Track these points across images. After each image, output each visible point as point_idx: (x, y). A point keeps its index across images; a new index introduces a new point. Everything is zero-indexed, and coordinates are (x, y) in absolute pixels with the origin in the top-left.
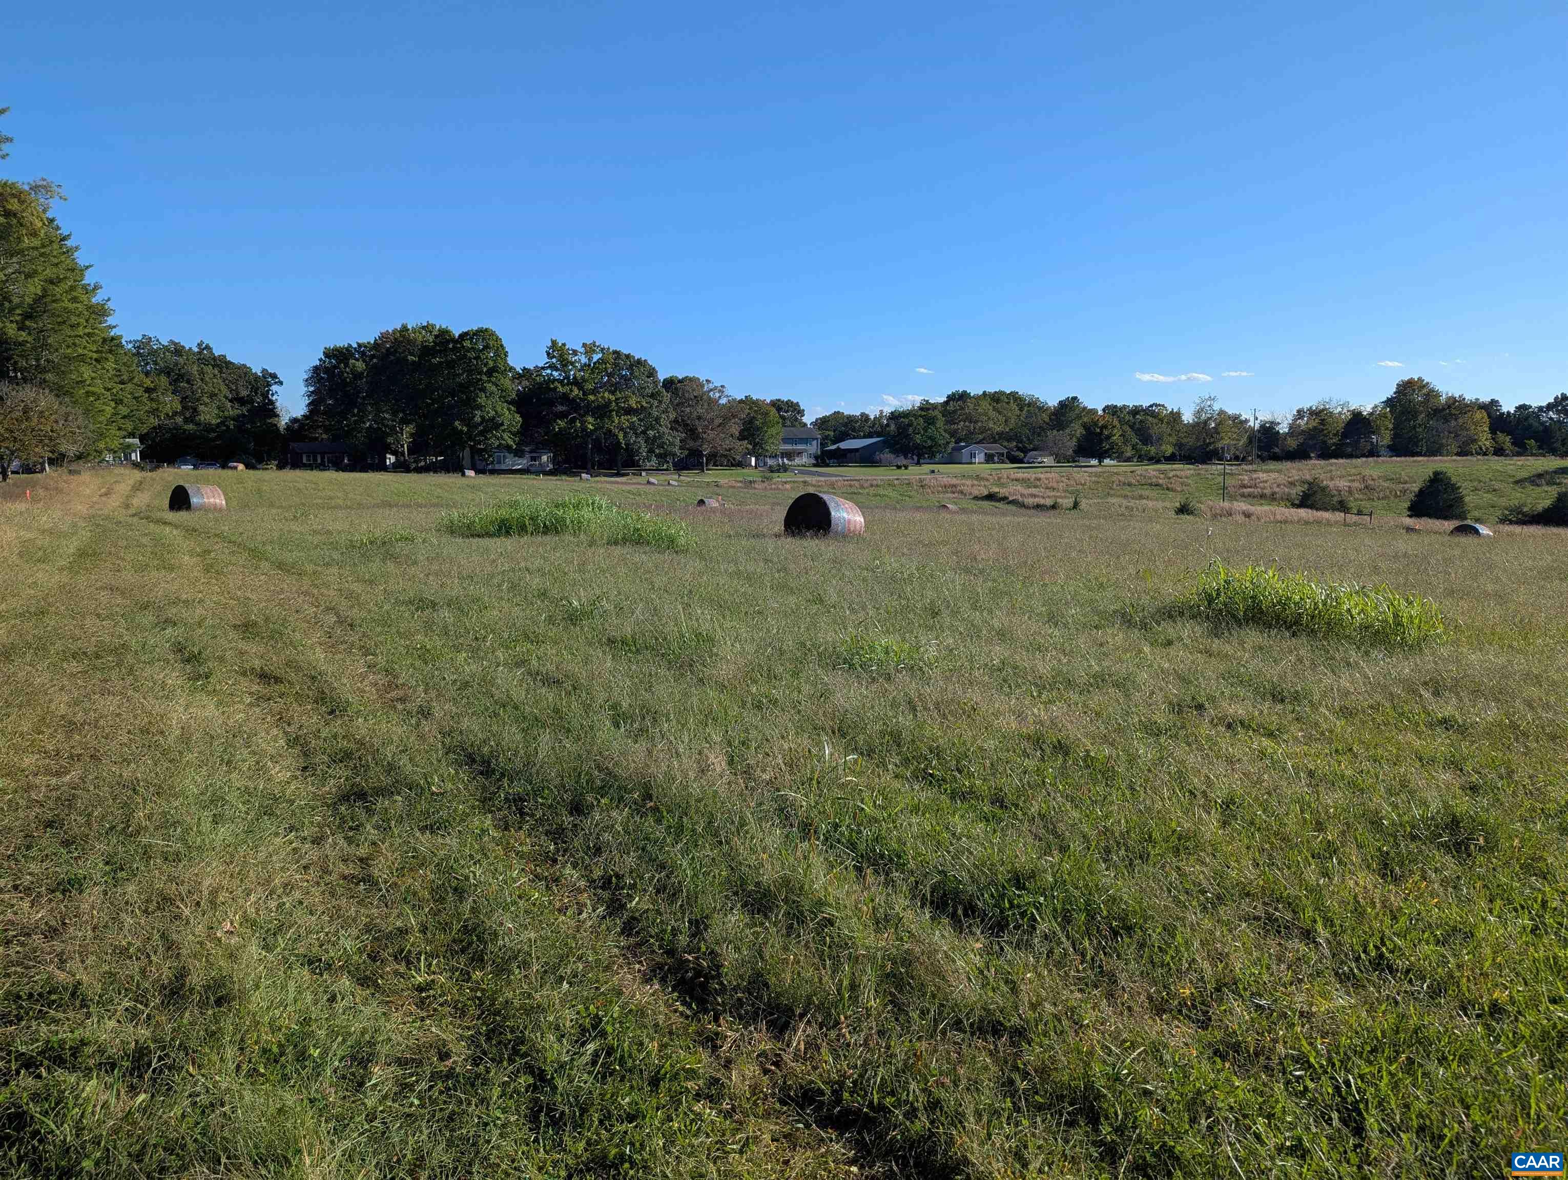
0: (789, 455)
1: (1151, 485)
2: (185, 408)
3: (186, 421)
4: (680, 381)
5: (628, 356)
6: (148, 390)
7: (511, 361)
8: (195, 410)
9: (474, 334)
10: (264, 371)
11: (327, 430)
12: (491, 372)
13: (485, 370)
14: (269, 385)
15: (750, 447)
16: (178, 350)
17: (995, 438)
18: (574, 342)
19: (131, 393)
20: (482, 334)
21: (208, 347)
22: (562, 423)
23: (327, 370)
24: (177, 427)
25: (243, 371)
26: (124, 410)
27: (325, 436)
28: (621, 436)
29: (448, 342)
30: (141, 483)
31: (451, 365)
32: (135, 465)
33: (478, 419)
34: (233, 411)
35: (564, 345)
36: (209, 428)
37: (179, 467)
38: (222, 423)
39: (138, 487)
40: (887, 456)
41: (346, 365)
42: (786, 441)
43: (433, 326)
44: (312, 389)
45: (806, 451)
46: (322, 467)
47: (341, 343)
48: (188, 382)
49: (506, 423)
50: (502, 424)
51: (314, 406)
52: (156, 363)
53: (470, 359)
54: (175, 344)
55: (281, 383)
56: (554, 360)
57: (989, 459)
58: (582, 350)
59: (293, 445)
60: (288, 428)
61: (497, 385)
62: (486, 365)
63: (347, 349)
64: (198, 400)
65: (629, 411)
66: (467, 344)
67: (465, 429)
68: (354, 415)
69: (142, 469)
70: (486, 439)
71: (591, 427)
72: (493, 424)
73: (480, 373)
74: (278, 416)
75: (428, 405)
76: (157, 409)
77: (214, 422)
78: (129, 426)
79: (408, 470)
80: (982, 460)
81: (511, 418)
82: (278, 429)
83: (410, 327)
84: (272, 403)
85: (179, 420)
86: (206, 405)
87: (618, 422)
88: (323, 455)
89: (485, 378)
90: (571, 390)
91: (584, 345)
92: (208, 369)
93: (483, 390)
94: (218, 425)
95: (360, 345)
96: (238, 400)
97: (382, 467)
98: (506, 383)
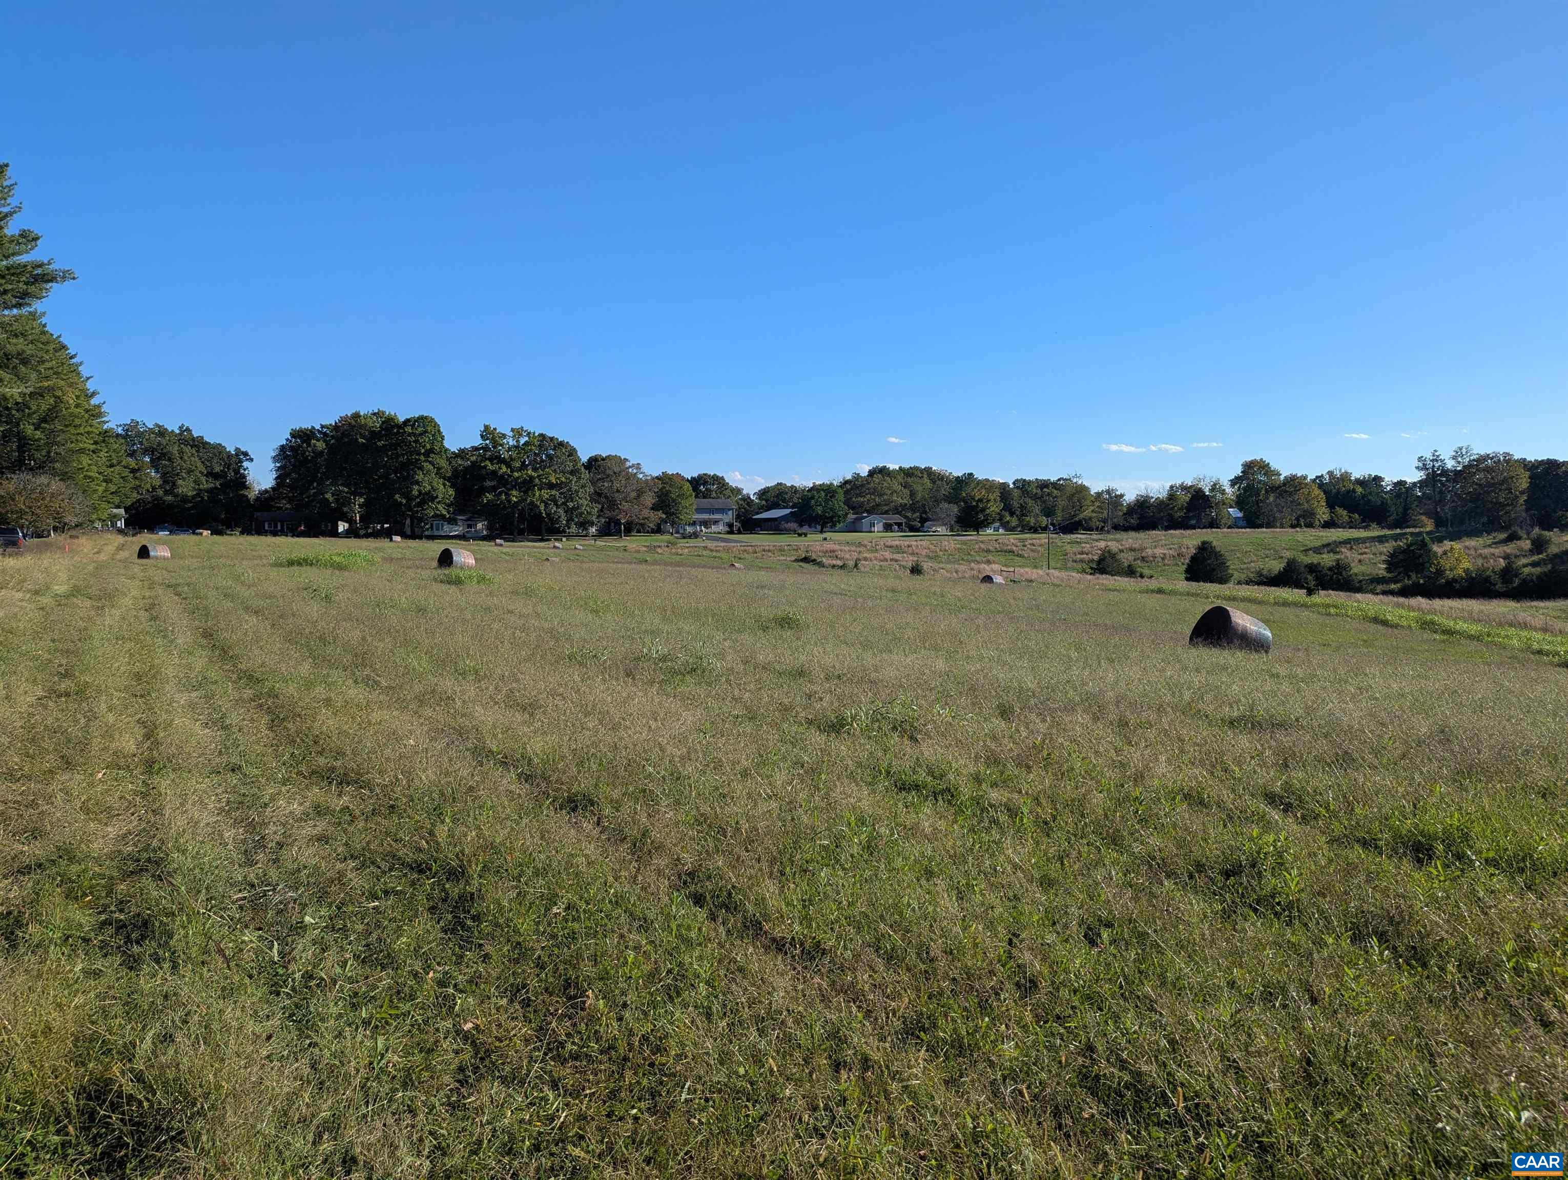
0: (706, 523)
1: (1006, 551)
2: (165, 482)
3: (166, 492)
4: (603, 459)
5: (552, 439)
6: (133, 471)
7: (446, 444)
8: (174, 484)
9: (415, 421)
10: (237, 449)
11: (290, 500)
12: (428, 453)
13: (423, 451)
14: (241, 461)
15: (664, 516)
16: (162, 432)
17: (898, 510)
18: (504, 428)
19: (119, 474)
20: (422, 420)
21: (188, 430)
22: (490, 496)
23: (292, 448)
24: (156, 498)
25: (218, 449)
26: (113, 488)
27: (288, 506)
28: (542, 507)
29: (393, 427)
30: (123, 545)
31: (393, 446)
32: (120, 531)
33: (415, 493)
34: (207, 484)
35: (495, 429)
36: (185, 499)
37: (157, 533)
38: (198, 495)
39: (121, 548)
40: (793, 525)
41: (309, 445)
42: (699, 510)
43: (384, 413)
44: (278, 465)
45: (721, 520)
46: (283, 533)
47: (306, 425)
48: (170, 460)
49: (441, 496)
50: (437, 497)
51: (280, 479)
52: (141, 443)
53: (410, 442)
54: (159, 426)
55: (252, 460)
56: (488, 442)
57: (888, 528)
58: (511, 434)
59: (257, 514)
60: (258, 499)
61: (433, 465)
62: (423, 447)
63: (311, 431)
64: (178, 475)
65: (551, 486)
66: (408, 429)
67: (404, 501)
68: (314, 488)
69: (126, 534)
70: (423, 509)
71: (514, 499)
72: (428, 497)
73: (419, 454)
74: (247, 488)
75: (376, 480)
76: (140, 486)
77: (190, 494)
78: (116, 500)
79: (357, 536)
80: (881, 529)
81: (445, 492)
82: (248, 500)
83: (362, 414)
84: (244, 477)
85: (160, 492)
86: (184, 479)
87: (539, 495)
88: (282, 523)
89: (422, 458)
90: (500, 468)
91: (513, 430)
92: (187, 449)
93: (421, 468)
94: (194, 497)
95: (322, 427)
96: (211, 474)
97: (334, 534)
98: (443, 463)
